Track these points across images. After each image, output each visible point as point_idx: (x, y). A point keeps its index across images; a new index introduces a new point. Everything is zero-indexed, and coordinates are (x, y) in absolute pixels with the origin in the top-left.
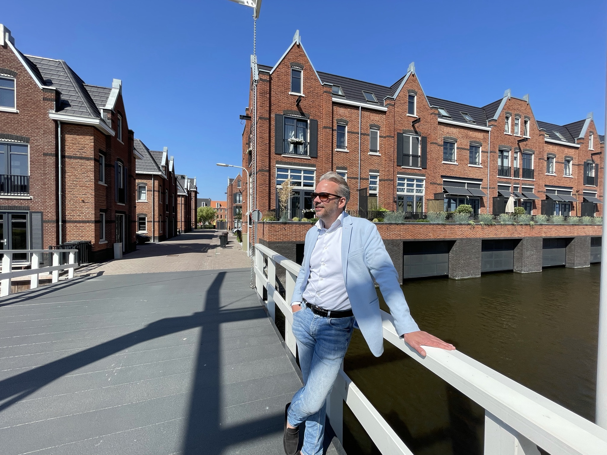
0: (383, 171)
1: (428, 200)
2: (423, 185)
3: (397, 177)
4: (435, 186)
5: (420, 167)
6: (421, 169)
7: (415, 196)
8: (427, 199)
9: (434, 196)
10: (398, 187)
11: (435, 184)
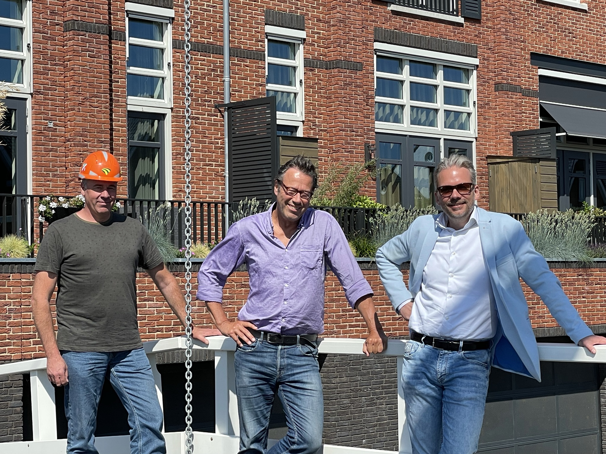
0: (319, 20)
1: (490, 161)
2: (468, 91)
3: (376, 50)
4: (517, 97)
5: (457, 11)
6: (460, 19)
7: (442, 142)
8: (488, 157)
9: (514, 142)
10: (378, 99)
11: (514, 89)
